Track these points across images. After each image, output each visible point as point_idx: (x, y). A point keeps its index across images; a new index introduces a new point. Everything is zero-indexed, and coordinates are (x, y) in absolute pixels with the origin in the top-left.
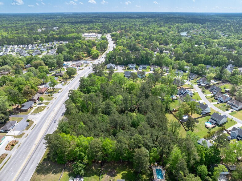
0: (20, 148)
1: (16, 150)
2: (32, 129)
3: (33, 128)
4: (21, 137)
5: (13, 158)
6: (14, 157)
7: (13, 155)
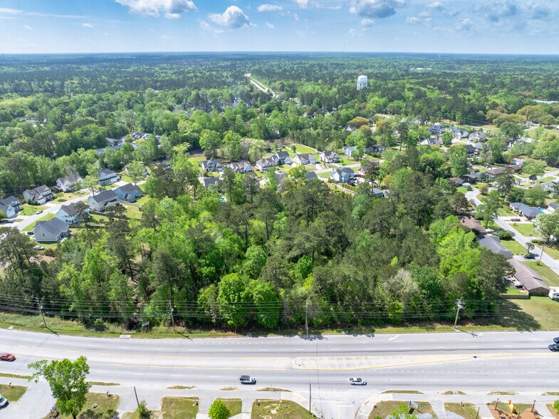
0: (507, 386)
1: (521, 393)
2: (416, 392)
3: (410, 392)
4: (468, 405)
5: (548, 386)
6: (542, 386)
7: (539, 392)
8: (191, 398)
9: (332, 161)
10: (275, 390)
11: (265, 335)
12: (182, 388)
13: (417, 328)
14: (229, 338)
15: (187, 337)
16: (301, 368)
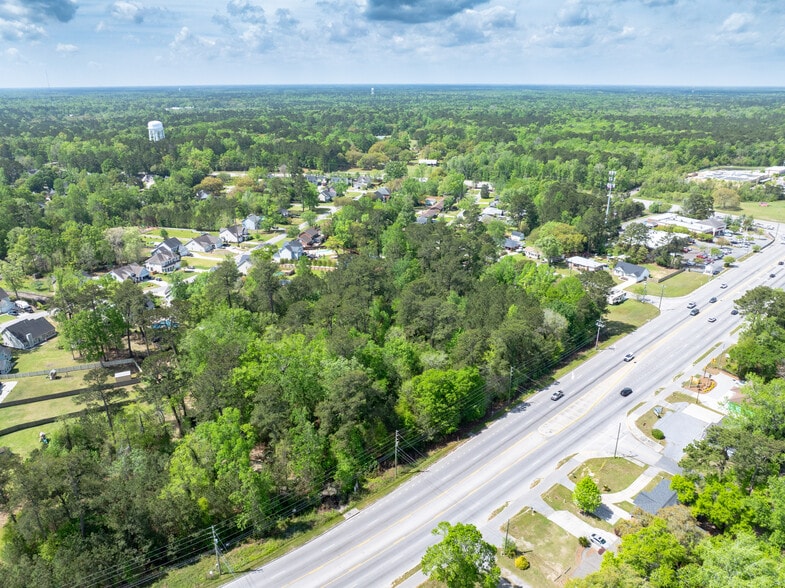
8: (522, 511)
9: (241, 239)
10: (567, 459)
11: (485, 427)
12: (499, 511)
13: (575, 362)
14: (459, 448)
15: (418, 471)
16: (553, 433)
